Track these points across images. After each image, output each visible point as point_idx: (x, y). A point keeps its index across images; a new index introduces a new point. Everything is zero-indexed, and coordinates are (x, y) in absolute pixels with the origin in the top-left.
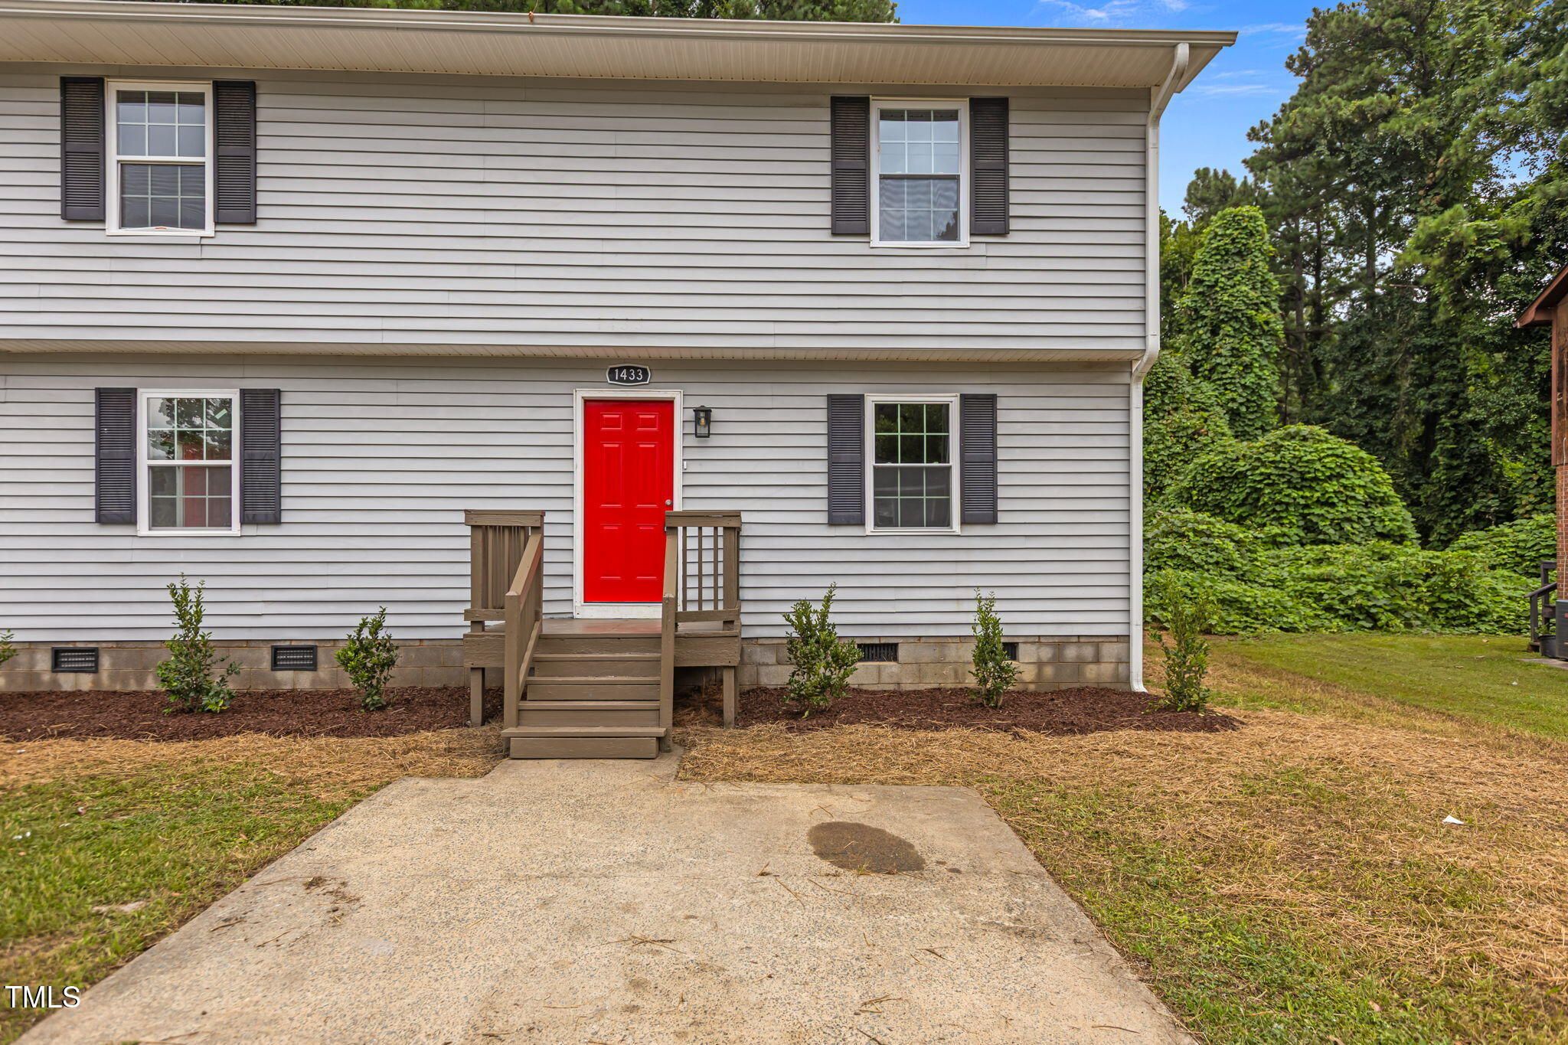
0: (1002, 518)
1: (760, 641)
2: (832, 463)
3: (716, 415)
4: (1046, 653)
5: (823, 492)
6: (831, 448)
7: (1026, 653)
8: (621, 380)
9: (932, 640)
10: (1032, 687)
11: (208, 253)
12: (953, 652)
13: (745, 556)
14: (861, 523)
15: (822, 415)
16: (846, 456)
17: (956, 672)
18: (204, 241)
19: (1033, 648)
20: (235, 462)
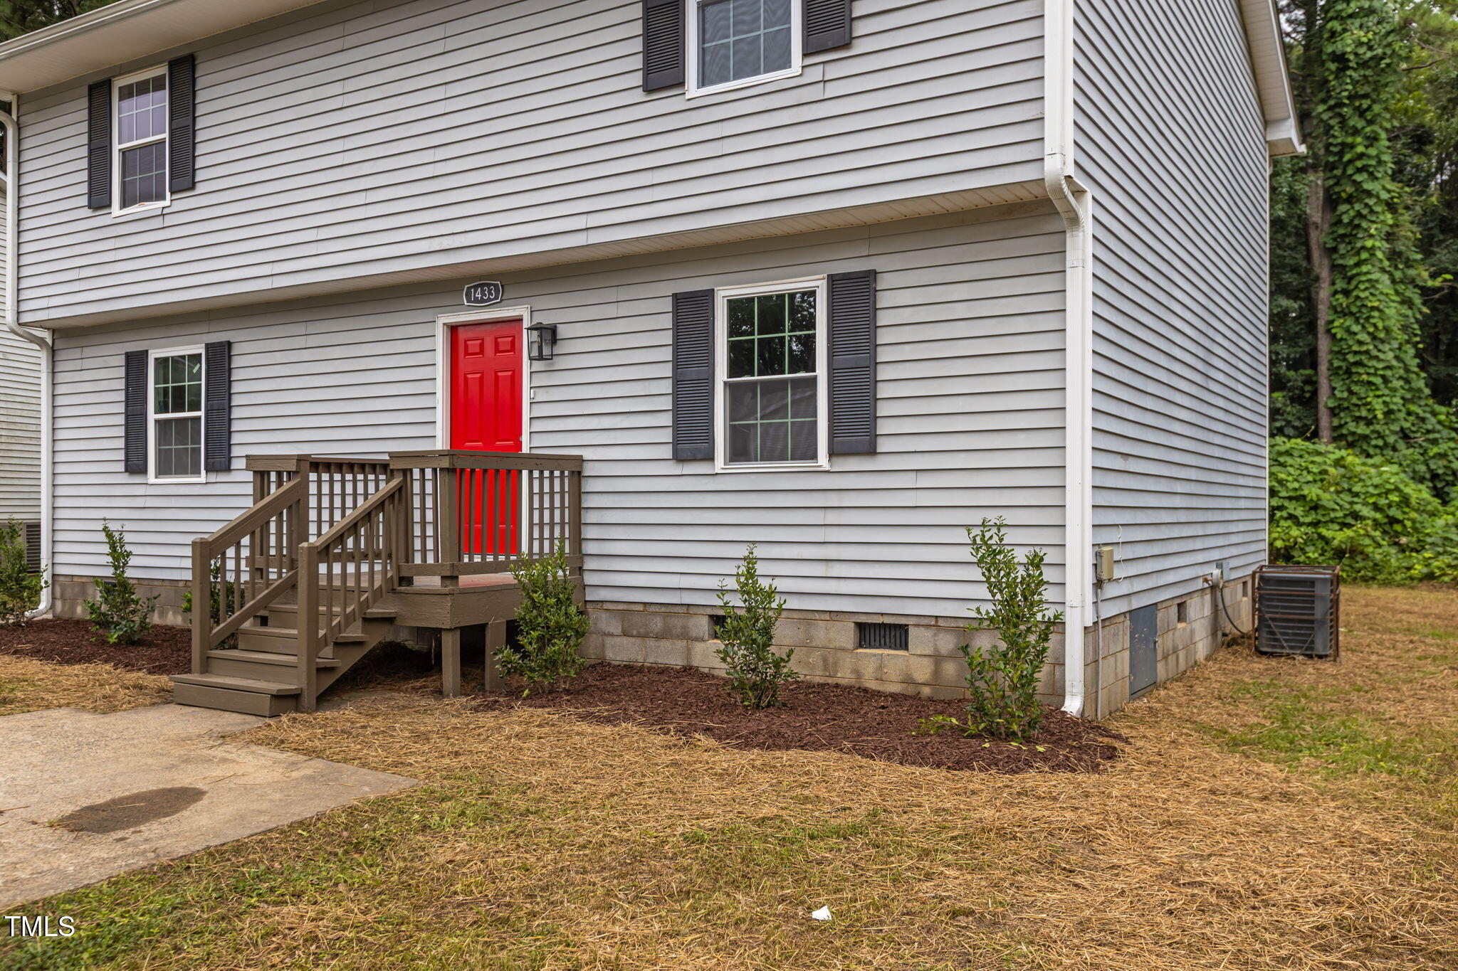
0: (883, 445)
1: (606, 606)
2: (677, 381)
3: (563, 332)
4: (947, 643)
5: (667, 420)
6: (677, 363)
7: (920, 640)
8: (476, 300)
9: (795, 615)
10: (926, 691)
11: (169, 220)
12: (821, 633)
13: (588, 502)
14: (710, 458)
15: (667, 321)
16: (692, 372)
17: (825, 660)
18: (166, 211)
19: (928, 633)
20: (202, 413)
